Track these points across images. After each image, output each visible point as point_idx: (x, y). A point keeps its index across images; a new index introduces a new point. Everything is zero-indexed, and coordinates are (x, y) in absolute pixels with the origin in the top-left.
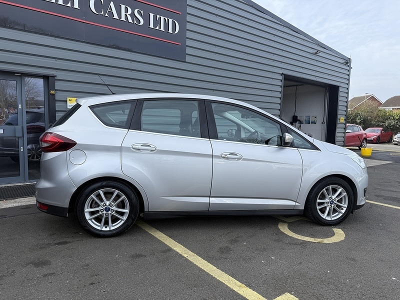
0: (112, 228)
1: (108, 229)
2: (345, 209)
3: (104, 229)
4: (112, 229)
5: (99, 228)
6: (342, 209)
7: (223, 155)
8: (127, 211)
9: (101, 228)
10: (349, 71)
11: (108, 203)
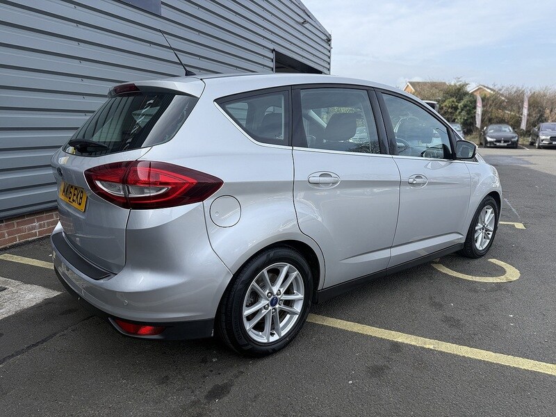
0: (283, 333)
1: (276, 337)
2: (491, 233)
3: (272, 339)
4: (282, 335)
5: (265, 340)
7: (411, 180)
8: (301, 296)
9: (268, 339)
10: (329, 51)
11: (275, 290)
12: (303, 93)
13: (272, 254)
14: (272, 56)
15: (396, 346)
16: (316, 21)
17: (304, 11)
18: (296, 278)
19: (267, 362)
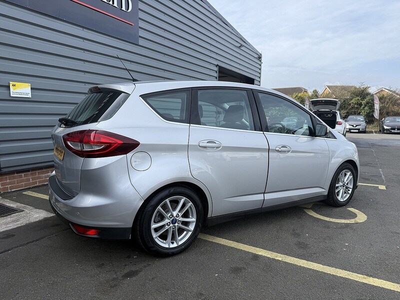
0: (180, 243)
1: (175, 245)
2: (351, 190)
3: (172, 246)
5: (167, 246)
6: (349, 190)
7: (277, 149)
8: (194, 220)
9: (169, 245)
10: (260, 65)
11: (175, 213)
12: (199, 92)
13: (172, 190)
14: (216, 69)
15: (256, 257)
16: (249, 45)
17: (241, 39)
18: (190, 207)
19: (167, 260)
